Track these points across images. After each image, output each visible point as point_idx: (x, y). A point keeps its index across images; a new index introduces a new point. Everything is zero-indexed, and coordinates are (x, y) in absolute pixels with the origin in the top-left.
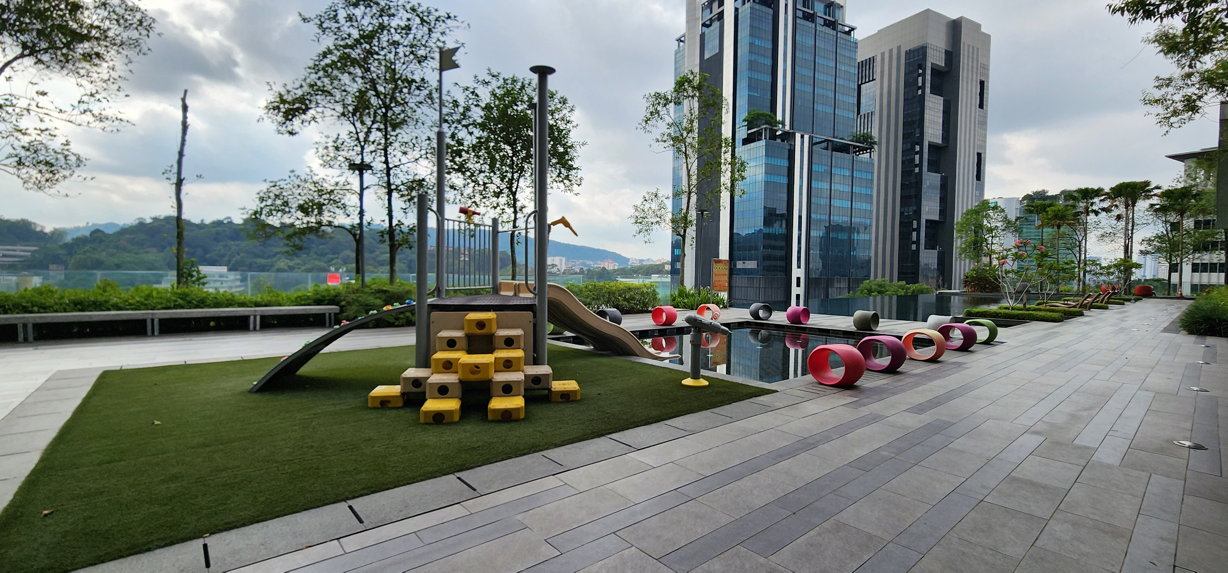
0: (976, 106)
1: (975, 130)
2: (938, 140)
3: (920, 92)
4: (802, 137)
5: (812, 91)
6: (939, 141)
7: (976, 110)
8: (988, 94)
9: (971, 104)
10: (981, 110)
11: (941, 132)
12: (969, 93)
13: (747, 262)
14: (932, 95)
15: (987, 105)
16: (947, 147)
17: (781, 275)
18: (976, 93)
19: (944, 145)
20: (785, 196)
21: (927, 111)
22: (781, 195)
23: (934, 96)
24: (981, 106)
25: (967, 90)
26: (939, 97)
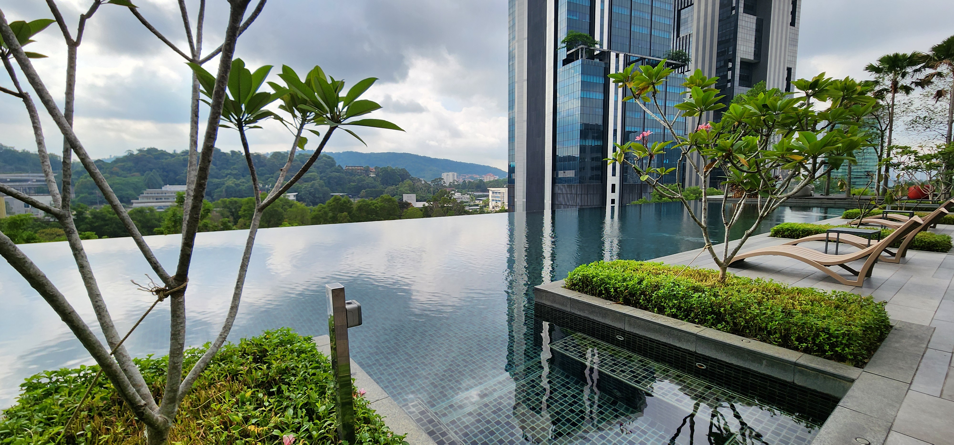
0: (787, 23)
1: (785, 47)
2: (750, 56)
3: (734, 12)
4: (617, 56)
5: (629, 14)
6: (752, 58)
7: (787, 27)
8: (799, 12)
9: (783, 22)
10: (792, 27)
11: (753, 49)
12: (781, 12)
13: (567, 171)
14: (745, 14)
15: (798, 23)
16: (759, 62)
17: (598, 183)
18: (788, 11)
19: (757, 61)
20: (601, 111)
21: (740, 30)
22: (597, 110)
23: (747, 15)
24: (793, 24)
25: (779, 9)
26: (752, 16)
